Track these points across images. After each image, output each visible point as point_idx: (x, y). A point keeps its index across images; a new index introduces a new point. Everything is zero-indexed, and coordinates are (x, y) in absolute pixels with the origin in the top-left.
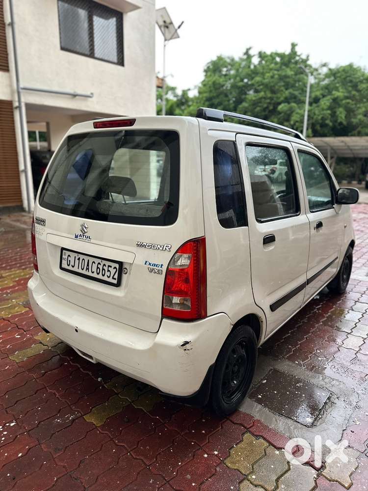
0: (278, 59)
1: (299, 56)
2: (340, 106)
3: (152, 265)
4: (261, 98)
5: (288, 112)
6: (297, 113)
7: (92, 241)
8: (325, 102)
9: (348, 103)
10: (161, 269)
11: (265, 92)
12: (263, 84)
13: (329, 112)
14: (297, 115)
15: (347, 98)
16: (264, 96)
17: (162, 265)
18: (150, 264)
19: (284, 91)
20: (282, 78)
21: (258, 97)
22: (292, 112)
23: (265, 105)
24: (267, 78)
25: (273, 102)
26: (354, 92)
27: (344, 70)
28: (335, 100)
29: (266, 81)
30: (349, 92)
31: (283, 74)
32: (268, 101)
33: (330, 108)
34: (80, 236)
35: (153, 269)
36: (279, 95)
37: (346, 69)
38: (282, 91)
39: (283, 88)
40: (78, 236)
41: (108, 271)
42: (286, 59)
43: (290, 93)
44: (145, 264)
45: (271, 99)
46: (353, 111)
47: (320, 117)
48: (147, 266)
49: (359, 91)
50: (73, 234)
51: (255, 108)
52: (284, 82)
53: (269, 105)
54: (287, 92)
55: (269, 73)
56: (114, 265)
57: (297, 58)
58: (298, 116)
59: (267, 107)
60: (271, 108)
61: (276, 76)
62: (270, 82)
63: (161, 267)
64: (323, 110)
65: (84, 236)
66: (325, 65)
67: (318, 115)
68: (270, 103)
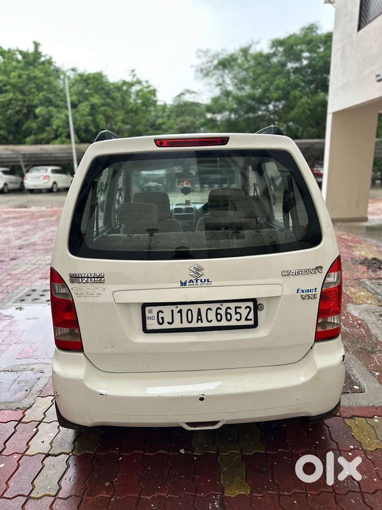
0: (20, 57)
1: (44, 56)
2: (99, 113)
3: (306, 291)
4: (11, 100)
5: (47, 117)
6: (57, 118)
7: (213, 284)
8: (84, 108)
9: (105, 110)
10: (315, 293)
11: (14, 93)
12: (9, 84)
13: (90, 118)
14: (57, 120)
15: (103, 105)
16: (14, 97)
17: (316, 289)
18: (303, 291)
19: (37, 93)
20: (31, 79)
21: (6, 99)
22: (52, 116)
23: (18, 108)
24: (14, 78)
25: (26, 104)
26: (108, 100)
27: (94, 77)
28: (93, 107)
29: (13, 81)
30: (104, 99)
31: (32, 75)
32: (20, 103)
33: (90, 114)
34: (191, 281)
35: (306, 295)
36: (31, 97)
37: (97, 76)
38: (33, 93)
39: (34, 90)
40: (185, 283)
41: (236, 313)
42: (31, 58)
43: (44, 96)
44: (297, 292)
45: (24, 101)
46: (112, 118)
47: (83, 123)
48: (300, 293)
49: (112, 99)
50: (176, 282)
51: (7, 111)
52: (35, 83)
53: (22, 108)
54: (41, 94)
55: (14, 71)
56: (244, 305)
57: (43, 59)
58: (60, 121)
59: (20, 110)
60: (25, 111)
61: (25, 77)
62: (17, 83)
63: (315, 291)
64: (83, 115)
65: (199, 281)
66: (73, 70)
67: (81, 121)
68: (21, 106)
